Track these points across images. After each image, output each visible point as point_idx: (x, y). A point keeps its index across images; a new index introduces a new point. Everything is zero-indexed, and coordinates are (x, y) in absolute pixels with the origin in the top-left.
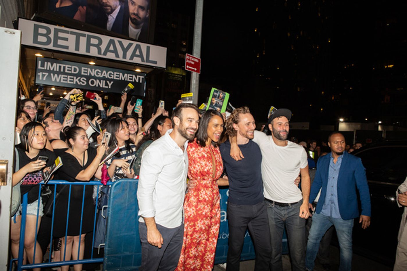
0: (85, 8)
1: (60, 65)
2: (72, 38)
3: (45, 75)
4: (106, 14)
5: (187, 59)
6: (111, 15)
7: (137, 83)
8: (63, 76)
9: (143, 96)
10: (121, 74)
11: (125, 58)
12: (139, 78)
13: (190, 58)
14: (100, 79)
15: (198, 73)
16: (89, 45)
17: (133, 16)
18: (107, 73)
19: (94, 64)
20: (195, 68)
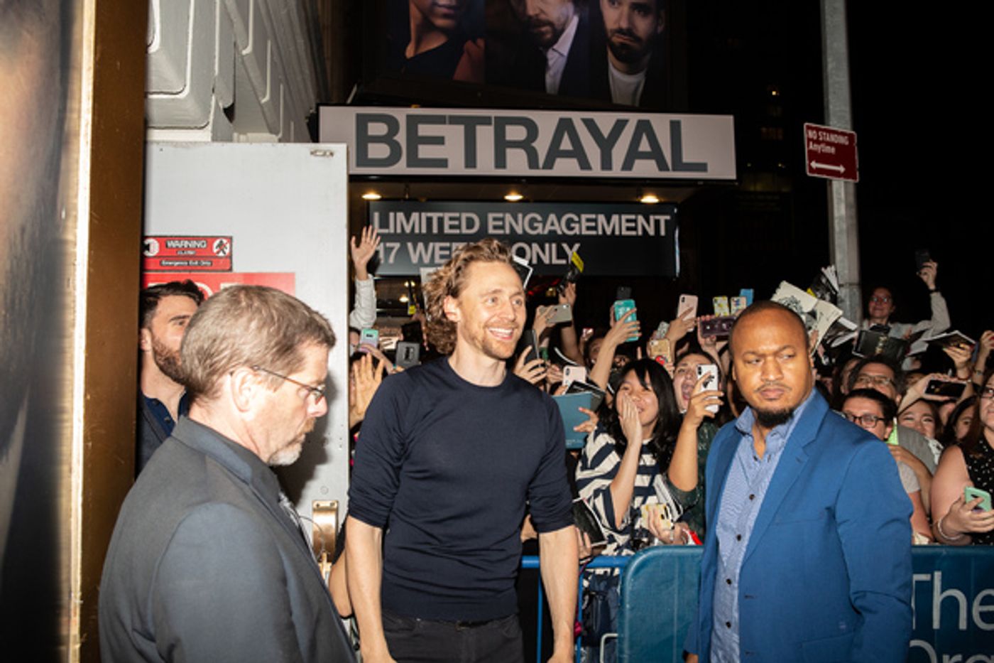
0: (481, 42)
1: (429, 214)
2: (455, 135)
4: (541, 49)
5: (809, 140)
6: (555, 47)
7: (652, 237)
8: (438, 245)
9: (674, 275)
10: (601, 218)
12: (657, 223)
13: (818, 137)
14: (541, 240)
15: (851, 181)
16: (501, 145)
17: (617, 40)
18: (559, 221)
19: (519, 197)
20: (838, 165)
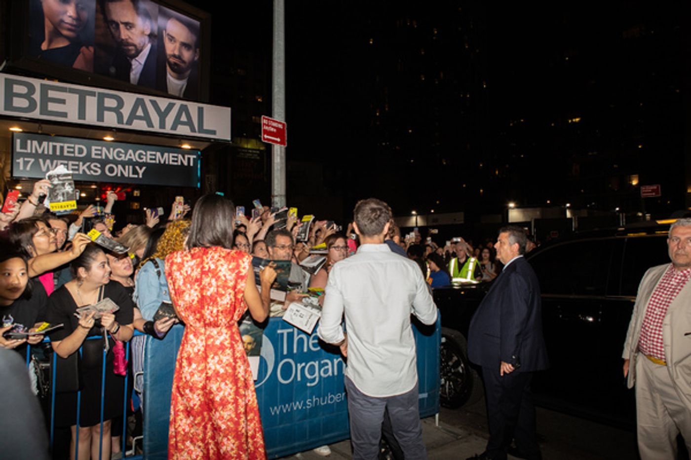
0: (92, 49)
1: (55, 144)
2: (72, 100)
3: (29, 162)
4: (128, 58)
5: (264, 124)
6: (137, 58)
7: (186, 166)
8: (60, 162)
9: (197, 187)
10: (158, 154)
11: (164, 128)
12: (189, 159)
13: (268, 123)
14: (124, 164)
15: (282, 146)
16: (101, 109)
17: (172, 60)
18: (134, 155)
19: (112, 139)
20: (277, 138)
